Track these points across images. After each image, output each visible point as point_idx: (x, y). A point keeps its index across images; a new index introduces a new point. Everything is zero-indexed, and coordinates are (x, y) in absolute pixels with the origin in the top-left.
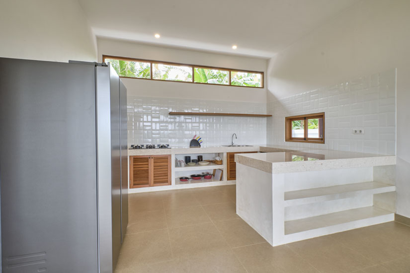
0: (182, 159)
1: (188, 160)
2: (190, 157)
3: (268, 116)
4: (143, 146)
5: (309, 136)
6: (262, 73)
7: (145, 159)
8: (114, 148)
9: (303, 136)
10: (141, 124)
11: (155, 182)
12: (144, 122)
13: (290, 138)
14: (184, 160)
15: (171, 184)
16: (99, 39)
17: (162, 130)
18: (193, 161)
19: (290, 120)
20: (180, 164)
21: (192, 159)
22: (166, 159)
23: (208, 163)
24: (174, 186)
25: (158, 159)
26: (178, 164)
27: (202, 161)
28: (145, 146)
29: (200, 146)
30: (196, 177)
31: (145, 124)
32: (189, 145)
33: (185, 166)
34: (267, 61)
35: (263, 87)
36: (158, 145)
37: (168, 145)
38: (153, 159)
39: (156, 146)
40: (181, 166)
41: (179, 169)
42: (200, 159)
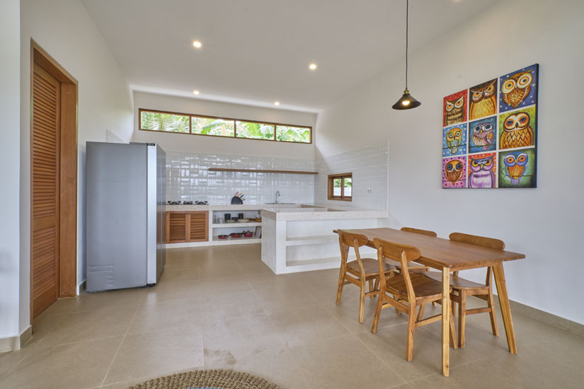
0: (221, 216)
1: (228, 218)
2: (229, 215)
3: (316, 173)
4: (180, 202)
5: (345, 195)
6: (310, 128)
7: (183, 215)
8: (158, 204)
9: (340, 195)
10: (179, 179)
11: (191, 238)
12: (181, 177)
13: (332, 197)
14: (224, 218)
15: (208, 240)
16: (135, 92)
17: (200, 186)
18: (233, 218)
19: (332, 178)
20: (219, 221)
21: (232, 216)
22: (204, 215)
23: (247, 220)
24: (211, 243)
25: (195, 215)
26: (216, 221)
27: (243, 218)
28: (182, 202)
29: (242, 203)
30: (234, 236)
31: (183, 179)
32: (230, 202)
33: (223, 223)
34: (315, 115)
35: (311, 143)
36: (196, 202)
37: (206, 202)
38: (190, 216)
39: (194, 202)
40: (219, 223)
41: (216, 226)
42: (241, 216)
